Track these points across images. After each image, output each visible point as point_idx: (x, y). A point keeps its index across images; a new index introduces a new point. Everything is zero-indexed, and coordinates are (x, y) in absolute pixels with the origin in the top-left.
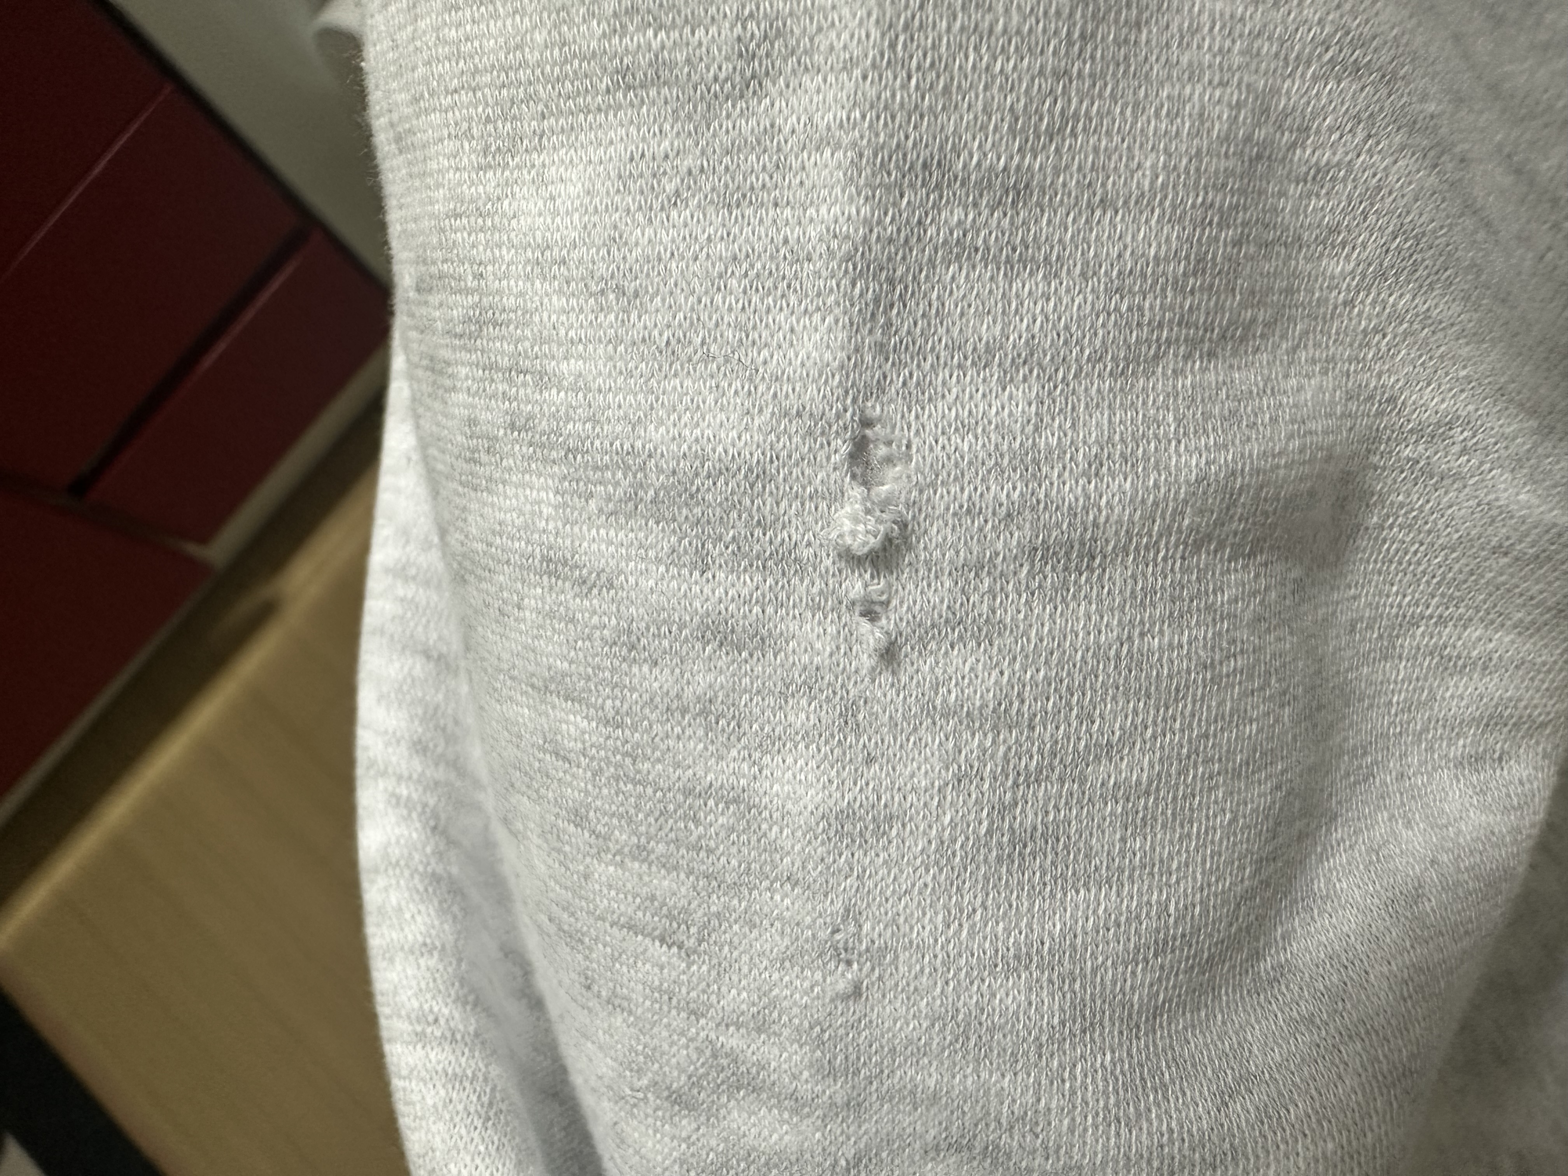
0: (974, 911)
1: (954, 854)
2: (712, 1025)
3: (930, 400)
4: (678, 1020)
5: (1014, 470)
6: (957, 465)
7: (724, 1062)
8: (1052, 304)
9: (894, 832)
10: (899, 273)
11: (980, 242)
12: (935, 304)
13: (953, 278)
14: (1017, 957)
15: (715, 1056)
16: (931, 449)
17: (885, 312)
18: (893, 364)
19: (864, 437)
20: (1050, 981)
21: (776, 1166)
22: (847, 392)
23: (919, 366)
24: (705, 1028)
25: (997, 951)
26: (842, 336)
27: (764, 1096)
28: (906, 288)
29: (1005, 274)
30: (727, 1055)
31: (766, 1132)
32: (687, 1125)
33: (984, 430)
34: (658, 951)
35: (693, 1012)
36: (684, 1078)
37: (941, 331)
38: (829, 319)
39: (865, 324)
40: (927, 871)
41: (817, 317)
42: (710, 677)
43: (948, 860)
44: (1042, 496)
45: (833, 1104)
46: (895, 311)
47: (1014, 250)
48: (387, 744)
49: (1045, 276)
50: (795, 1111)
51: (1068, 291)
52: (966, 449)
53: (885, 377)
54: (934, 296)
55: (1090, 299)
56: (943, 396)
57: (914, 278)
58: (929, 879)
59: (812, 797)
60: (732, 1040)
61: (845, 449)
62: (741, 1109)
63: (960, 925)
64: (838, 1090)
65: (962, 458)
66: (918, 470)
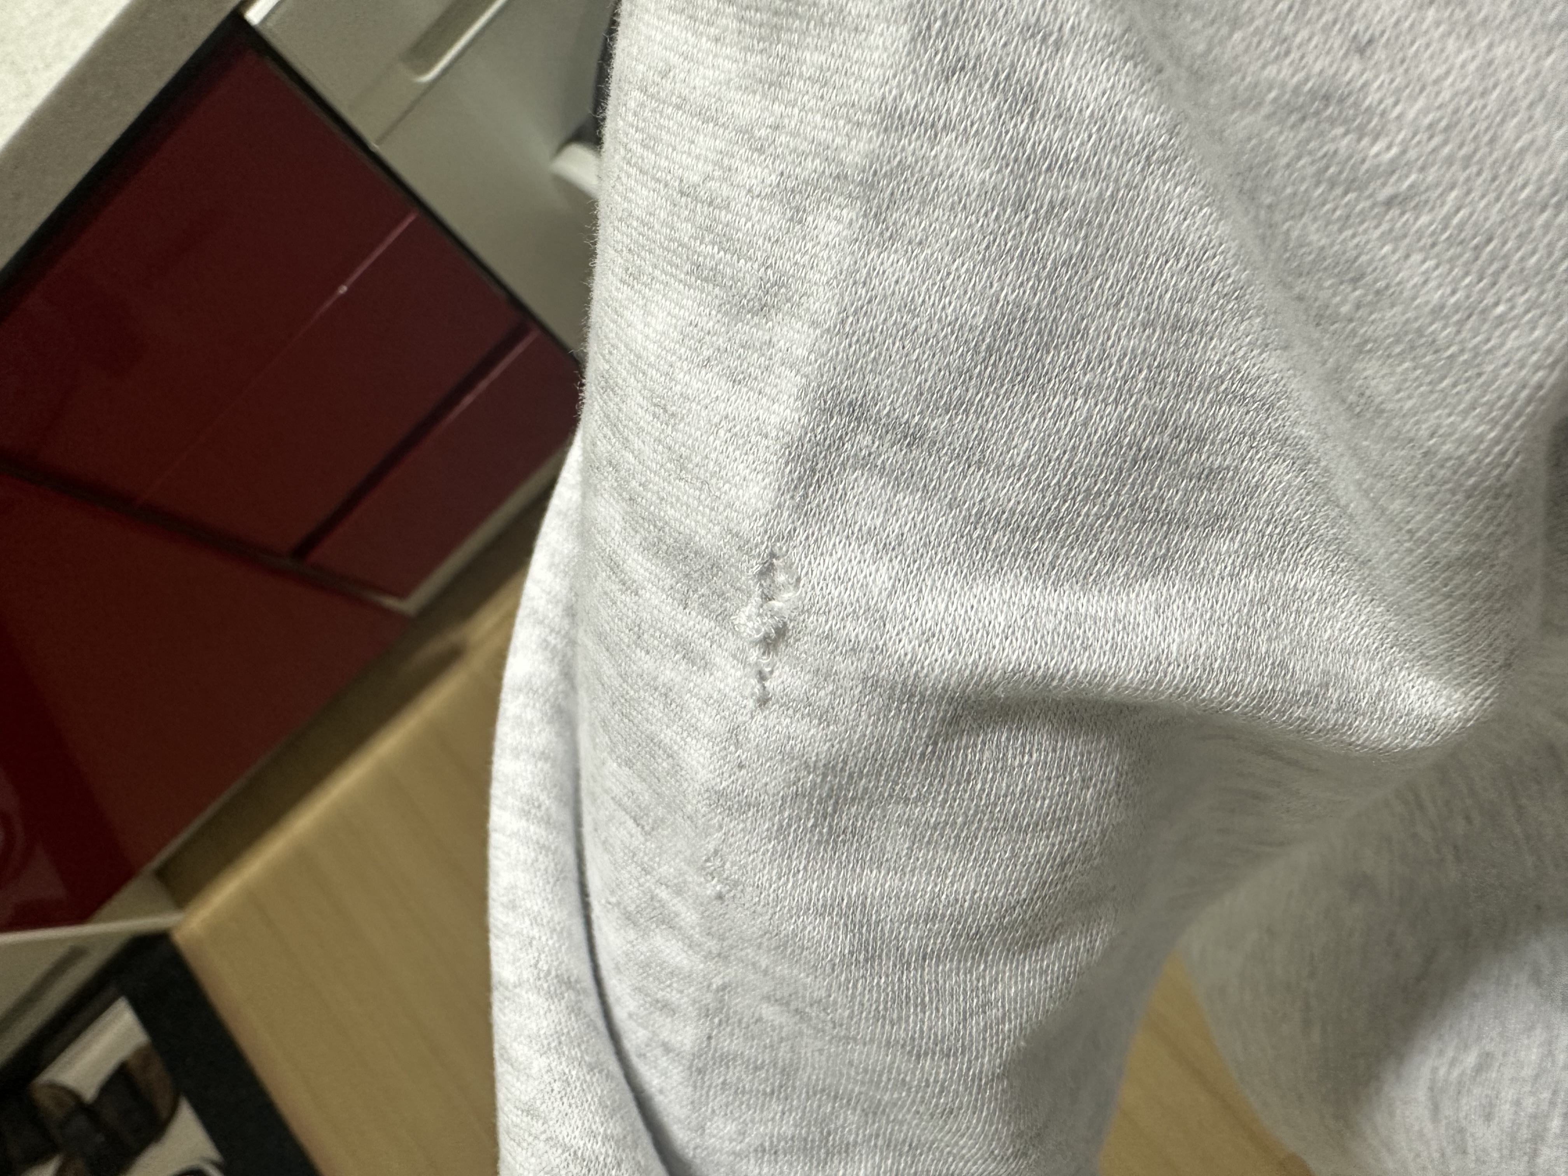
0: (799, 871)
1: (789, 834)
2: (653, 880)
3: (822, 554)
4: (636, 871)
5: (866, 620)
6: (827, 604)
7: (657, 905)
8: (921, 516)
9: (750, 814)
10: (819, 466)
11: (879, 462)
12: (840, 492)
13: (856, 480)
14: (824, 906)
15: (652, 898)
16: (813, 588)
17: (805, 487)
18: (802, 523)
19: (772, 564)
20: (846, 925)
21: (677, 975)
22: (766, 532)
23: (820, 529)
24: (649, 882)
25: (810, 900)
26: (772, 495)
27: (676, 932)
28: (823, 476)
29: (893, 487)
30: (660, 901)
31: (674, 954)
32: (632, 935)
33: (853, 586)
34: (630, 823)
35: (643, 869)
36: (634, 906)
37: (840, 511)
38: (767, 481)
39: (788, 491)
40: (770, 841)
41: (760, 476)
42: (673, 674)
43: (784, 838)
44: (881, 643)
45: (710, 952)
46: (812, 489)
47: (903, 474)
48: (549, 602)
49: (921, 497)
50: (690, 946)
51: (935, 511)
52: (837, 594)
53: (795, 530)
54: (841, 486)
55: (950, 521)
56: (831, 555)
57: (830, 472)
58: (770, 846)
59: (703, 775)
60: (663, 894)
61: (756, 569)
62: (662, 936)
63: (788, 879)
64: (712, 945)
65: (832, 599)
66: (800, 598)
